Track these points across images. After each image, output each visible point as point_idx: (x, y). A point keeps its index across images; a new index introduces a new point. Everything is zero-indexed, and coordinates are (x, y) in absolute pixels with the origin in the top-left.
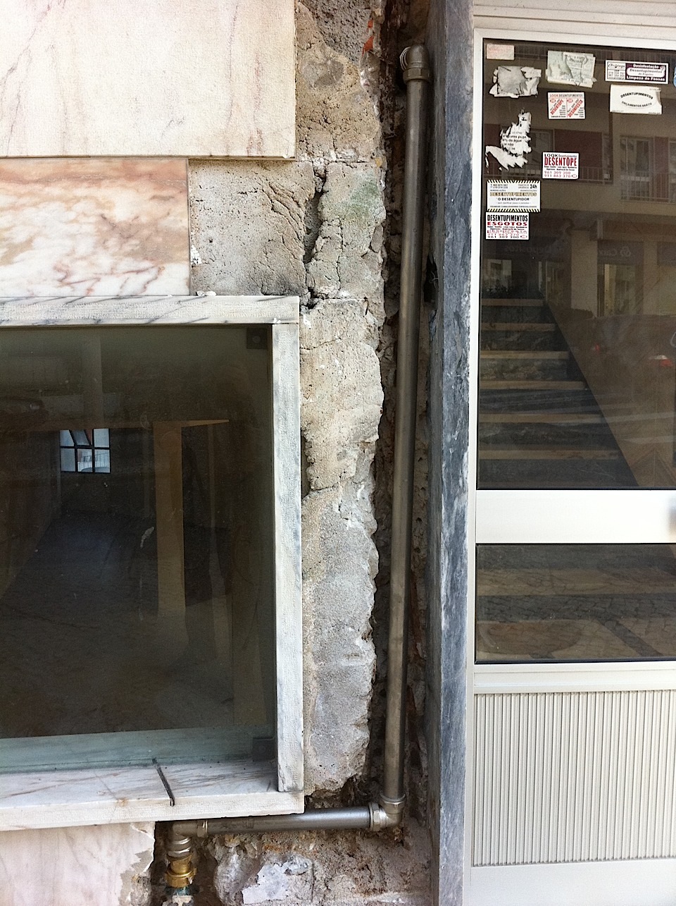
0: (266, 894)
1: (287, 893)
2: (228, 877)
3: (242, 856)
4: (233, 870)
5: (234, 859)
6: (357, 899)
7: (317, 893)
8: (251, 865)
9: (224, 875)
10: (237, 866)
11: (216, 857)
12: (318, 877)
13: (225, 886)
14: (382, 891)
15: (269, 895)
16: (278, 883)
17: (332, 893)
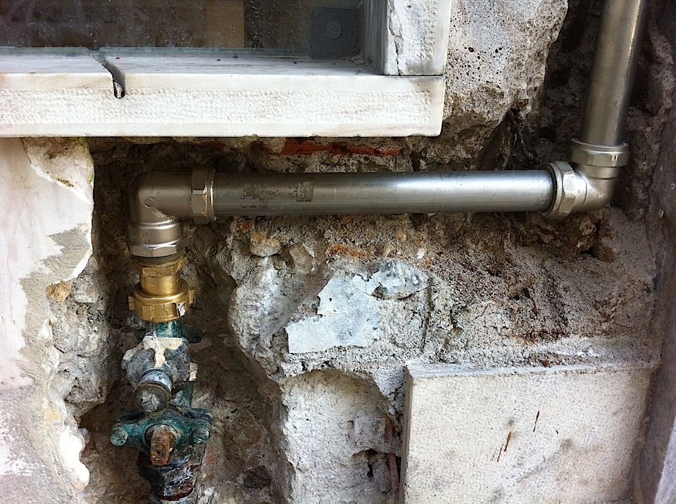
0: (334, 335)
1: (375, 334)
2: (257, 309)
3: (285, 272)
4: (267, 296)
5: (269, 276)
6: (510, 349)
7: (433, 336)
8: (302, 285)
9: (249, 303)
10: (274, 288)
11: (234, 275)
12: (438, 305)
13: (252, 323)
14: (557, 335)
15: (341, 337)
16: (359, 314)
17: (463, 336)
